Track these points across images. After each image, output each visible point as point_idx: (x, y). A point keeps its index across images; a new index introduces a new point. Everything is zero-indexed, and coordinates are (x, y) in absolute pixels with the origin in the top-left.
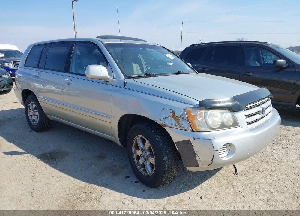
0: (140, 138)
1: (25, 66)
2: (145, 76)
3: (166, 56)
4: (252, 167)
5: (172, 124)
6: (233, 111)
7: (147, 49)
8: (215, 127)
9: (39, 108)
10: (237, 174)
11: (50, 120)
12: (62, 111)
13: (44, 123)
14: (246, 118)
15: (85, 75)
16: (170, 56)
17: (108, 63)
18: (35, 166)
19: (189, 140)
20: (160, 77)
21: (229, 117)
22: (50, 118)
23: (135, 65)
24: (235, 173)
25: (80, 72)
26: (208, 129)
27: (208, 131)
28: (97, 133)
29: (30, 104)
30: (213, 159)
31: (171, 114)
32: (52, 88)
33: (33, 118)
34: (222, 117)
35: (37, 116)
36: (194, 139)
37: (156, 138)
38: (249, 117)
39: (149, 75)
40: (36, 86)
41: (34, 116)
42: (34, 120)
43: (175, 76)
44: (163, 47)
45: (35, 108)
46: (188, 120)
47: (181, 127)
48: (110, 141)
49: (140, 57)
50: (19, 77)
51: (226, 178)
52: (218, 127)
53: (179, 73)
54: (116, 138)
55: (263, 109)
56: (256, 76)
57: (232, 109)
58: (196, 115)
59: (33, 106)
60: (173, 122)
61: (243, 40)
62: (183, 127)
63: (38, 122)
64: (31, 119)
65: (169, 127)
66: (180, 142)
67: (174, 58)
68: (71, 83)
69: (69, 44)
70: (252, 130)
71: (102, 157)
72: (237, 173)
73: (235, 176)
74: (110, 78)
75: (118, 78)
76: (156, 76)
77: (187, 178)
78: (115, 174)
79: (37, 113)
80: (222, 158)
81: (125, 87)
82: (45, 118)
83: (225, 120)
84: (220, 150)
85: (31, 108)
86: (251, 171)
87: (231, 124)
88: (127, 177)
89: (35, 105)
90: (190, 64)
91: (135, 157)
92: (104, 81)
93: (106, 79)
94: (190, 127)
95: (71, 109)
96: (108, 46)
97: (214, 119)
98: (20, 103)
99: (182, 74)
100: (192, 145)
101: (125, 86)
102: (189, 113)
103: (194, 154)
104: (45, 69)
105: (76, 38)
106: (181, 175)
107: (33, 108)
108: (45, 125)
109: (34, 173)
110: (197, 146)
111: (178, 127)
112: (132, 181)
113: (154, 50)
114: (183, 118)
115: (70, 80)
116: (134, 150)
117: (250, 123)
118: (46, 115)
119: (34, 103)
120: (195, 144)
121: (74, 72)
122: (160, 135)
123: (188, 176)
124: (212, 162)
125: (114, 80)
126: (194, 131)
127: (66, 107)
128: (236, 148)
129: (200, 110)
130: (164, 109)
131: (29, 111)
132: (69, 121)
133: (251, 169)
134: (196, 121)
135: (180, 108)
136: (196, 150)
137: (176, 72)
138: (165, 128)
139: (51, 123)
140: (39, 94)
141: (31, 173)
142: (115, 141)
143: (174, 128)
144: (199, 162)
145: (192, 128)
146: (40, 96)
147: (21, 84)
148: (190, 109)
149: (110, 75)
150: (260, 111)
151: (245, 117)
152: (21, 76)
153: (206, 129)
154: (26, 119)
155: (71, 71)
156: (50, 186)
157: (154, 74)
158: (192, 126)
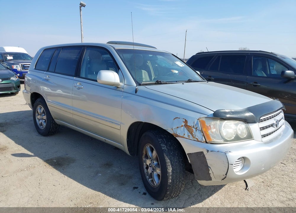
0: (149, 146)
1: (35, 69)
2: (156, 83)
3: (176, 63)
4: (263, 182)
5: (184, 134)
6: (248, 123)
7: (157, 56)
8: (229, 138)
9: (47, 111)
10: (248, 190)
11: (57, 124)
12: (70, 116)
13: (52, 127)
14: (261, 130)
15: (96, 81)
16: (179, 63)
17: (119, 68)
18: (41, 172)
19: (202, 153)
20: (171, 84)
21: (242, 129)
22: (57, 123)
23: (143, 71)
24: (246, 189)
25: (89, 76)
26: (222, 141)
27: (222, 143)
28: (105, 140)
29: (38, 108)
30: (227, 173)
31: (183, 124)
32: (59, 91)
33: (40, 122)
34: (236, 129)
35: (45, 120)
36: (208, 151)
37: (161, 147)
38: (263, 129)
39: (160, 82)
40: (44, 90)
41: (41, 119)
42: (41, 124)
43: (185, 84)
44: (172, 54)
45: (43, 112)
46: (202, 131)
47: (194, 138)
48: (116, 149)
49: (149, 64)
50: (29, 80)
51: (237, 193)
52: (233, 139)
53: (189, 81)
54: (124, 146)
55: (276, 122)
56: (263, 86)
57: (246, 121)
58: (210, 126)
59: (40, 109)
60: (186, 132)
61: (245, 50)
62: (196, 138)
63: (45, 126)
64: (39, 122)
65: (182, 137)
66: (192, 153)
67: (184, 66)
68: (81, 88)
69: (80, 49)
70: (267, 143)
71: (108, 165)
72: (247, 188)
73: (246, 191)
74: (121, 84)
75: (129, 85)
76: (166, 83)
77: (196, 191)
78: (122, 184)
79: (45, 117)
80: (236, 173)
81: (137, 94)
82: (53, 122)
83: (239, 133)
84: (235, 164)
85: (39, 111)
86: (262, 187)
87: (245, 136)
88: (135, 188)
89: (43, 109)
90: (199, 73)
91: (145, 167)
92: (115, 87)
93: (117, 85)
94: (204, 138)
95: (79, 114)
96: (119, 51)
97: (228, 130)
98: (28, 106)
99: (191, 82)
100: (206, 158)
101: (136, 92)
102: (203, 123)
103: (207, 168)
104: (55, 72)
105: (83, 42)
106: (189, 188)
107: (41, 112)
108: (52, 130)
109: (40, 180)
110: (210, 159)
111: (191, 137)
112: (140, 193)
113: (163, 58)
114: (196, 129)
115: (80, 84)
116: (144, 159)
117: (264, 136)
118: (53, 119)
119: (42, 107)
120: (208, 156)
121: (84, 76)
122: (166, 145)
123: (197, 189)
124: (226, 176)
125: (125, 86)
126: (208, 143)
127: (74, 112)
128: (251, 161)
129: (214, 120)
130: (176, 118)
131: (37, 114)
132: (77, 126)
133: (262, 184)
134: (209, 132)
135: (193, 118)
136: (209, 163)
137: (185, 80)
138: (177, 138)
139: (58, 128)
140: (48, 97)
141: (37, 180)
142: (123, 149)
143: (187, 139)
144: (212, 175)
145: (205, 140)
146: (48, 100)
147: (30, 86)
148: (204, 119)
149: (121, 81)
150: (274, 124)
151: (259, 129)
152: (30, 79)
153: (220, 141)
154: (33, 122)
155: (81, 76)
156: (56, 194)
157: (165, 81)
158: (205, 137)
